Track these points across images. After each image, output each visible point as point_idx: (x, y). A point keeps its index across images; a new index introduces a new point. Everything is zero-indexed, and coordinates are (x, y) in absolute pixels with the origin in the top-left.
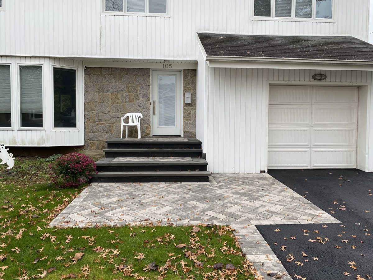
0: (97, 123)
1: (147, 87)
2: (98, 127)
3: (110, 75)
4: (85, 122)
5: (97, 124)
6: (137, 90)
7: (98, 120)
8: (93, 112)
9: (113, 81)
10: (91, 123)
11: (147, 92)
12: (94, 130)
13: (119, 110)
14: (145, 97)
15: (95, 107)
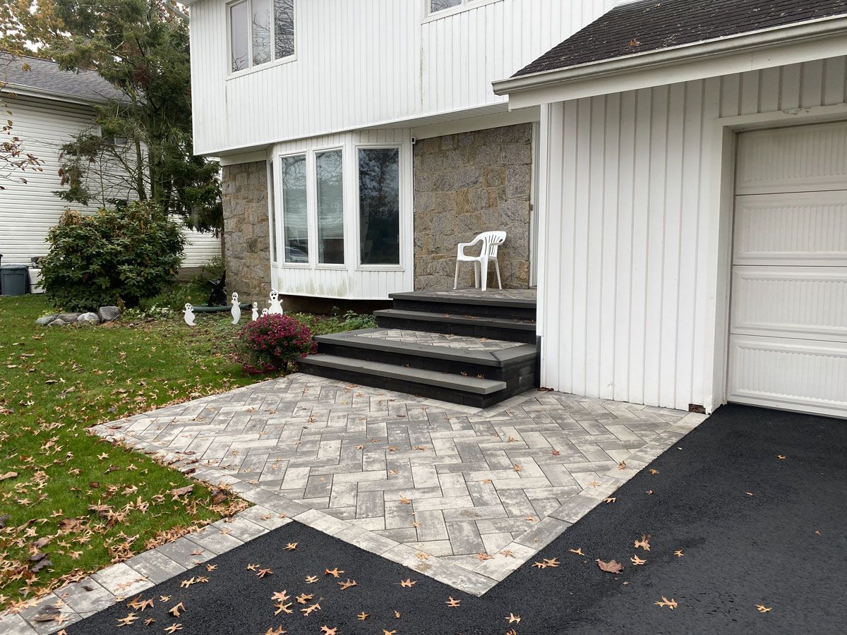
0: (433, 255)
1: (524, 168)
2: (435, 263)
3: (455, 150)
4: (414, 254)
5: (434, 258)
6: (504, 179)
7: (434, 250)
8: (428, 232)
9: (460, 163)
10: (424, 256)
11: (523, 180)
12: (428, 271)
13: (470, 226)
14: (520, 193)
15: (431, 222)
